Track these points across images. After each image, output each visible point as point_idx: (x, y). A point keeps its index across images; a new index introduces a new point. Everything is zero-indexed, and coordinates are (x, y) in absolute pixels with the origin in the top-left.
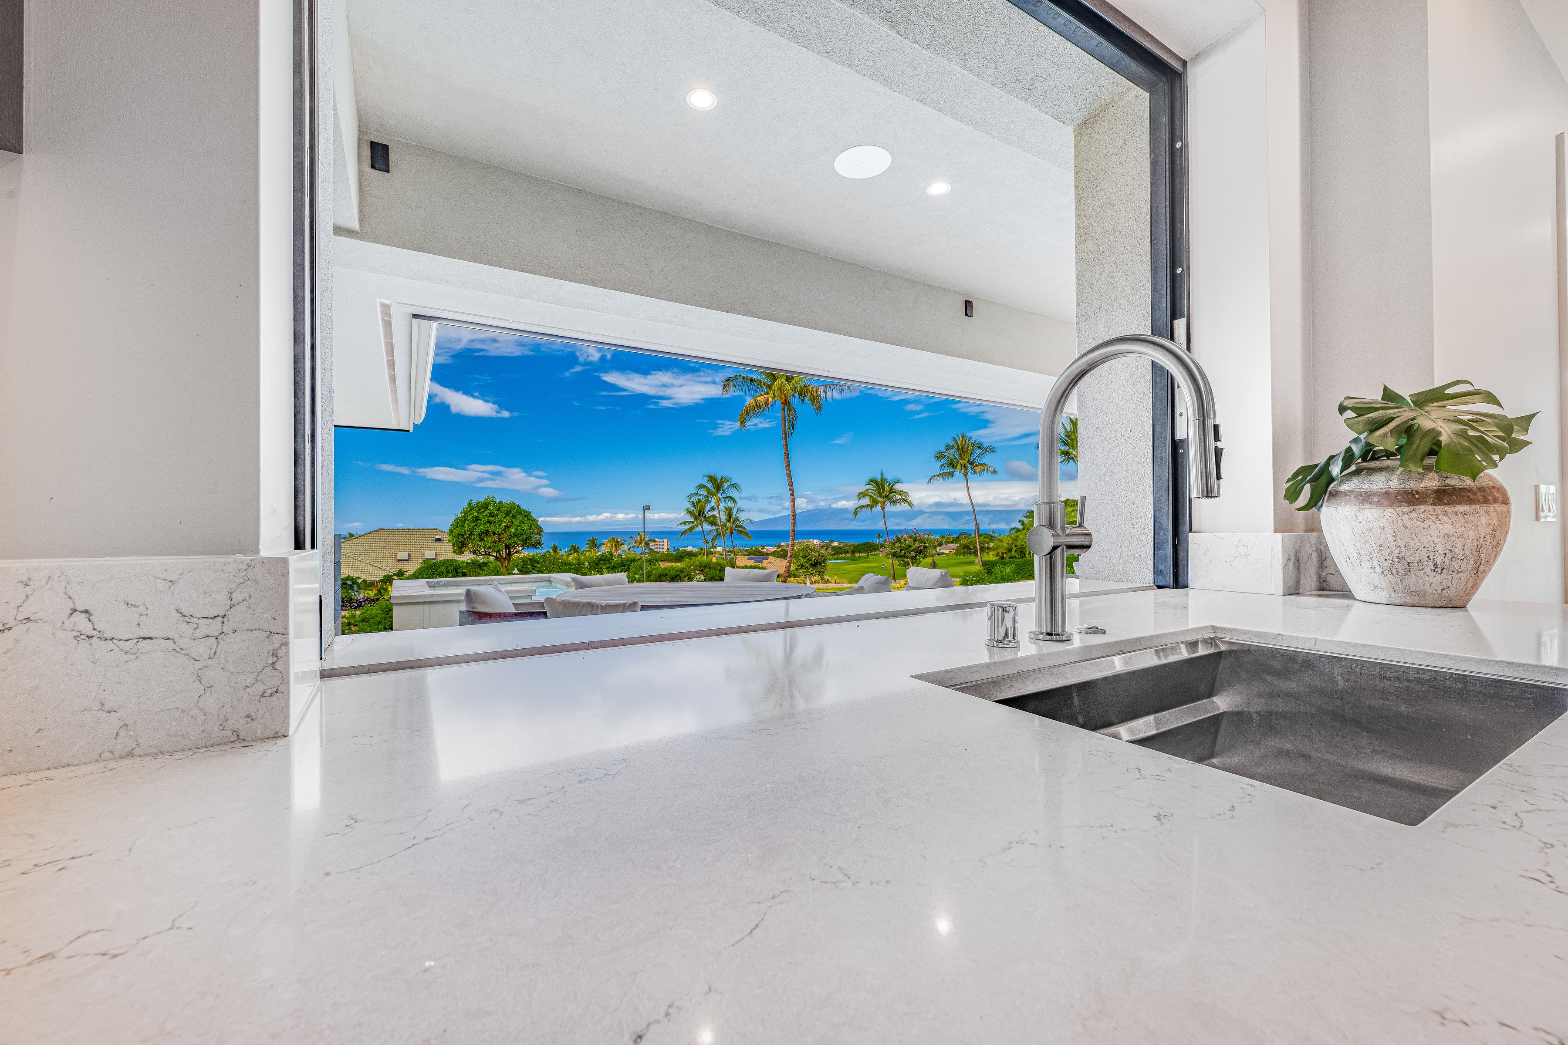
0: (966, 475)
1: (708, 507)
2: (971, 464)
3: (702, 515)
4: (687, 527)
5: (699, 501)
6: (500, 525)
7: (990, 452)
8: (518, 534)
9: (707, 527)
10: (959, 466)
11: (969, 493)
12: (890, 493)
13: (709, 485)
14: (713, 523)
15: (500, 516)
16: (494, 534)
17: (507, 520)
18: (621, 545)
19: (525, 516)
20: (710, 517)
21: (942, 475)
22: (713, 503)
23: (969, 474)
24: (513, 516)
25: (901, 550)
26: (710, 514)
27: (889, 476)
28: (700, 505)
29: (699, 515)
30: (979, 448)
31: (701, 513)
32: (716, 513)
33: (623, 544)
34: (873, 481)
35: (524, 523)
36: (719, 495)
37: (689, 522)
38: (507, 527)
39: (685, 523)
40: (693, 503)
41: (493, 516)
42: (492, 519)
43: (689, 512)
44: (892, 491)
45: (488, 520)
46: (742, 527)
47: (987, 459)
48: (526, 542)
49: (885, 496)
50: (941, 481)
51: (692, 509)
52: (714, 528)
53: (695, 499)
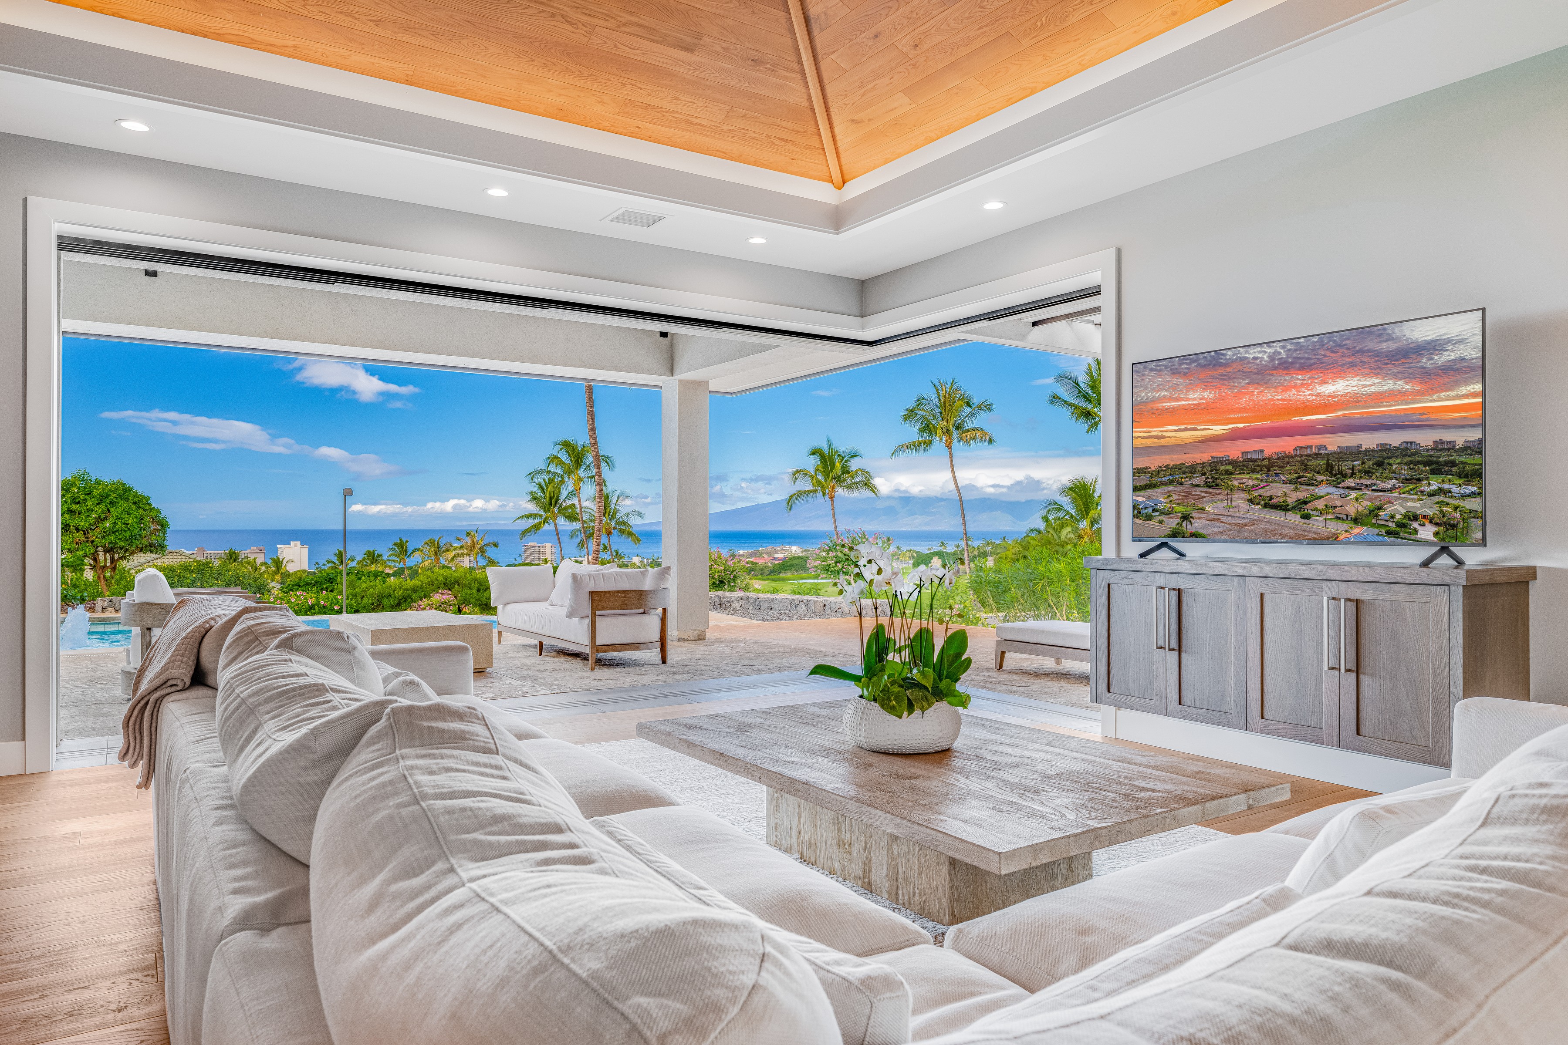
0: (949, 446)
1: (564, 494)
2: (958, 428)
3: (556, 504)
4: (531, 522)
5: (551, 481)
6: (88, 516)
7: (984, 411)
8: (117, 531)
9: (564, 524)
10: (939, 431)
11: (953, 474)
12: (843, 473)
13: (564, 457)
14: (573, 518)
15: (89, 503)
16: (78, 530)
17: (99, 509)
18: (444, 551)
19: (135, 503)
20: (567, 508)
21: (913, 446)
22: (570, 486)
23: (955, 441)
24: (112, 503)
25: (836, 563)
26: (569, 502)
27: (842, 447)
28: (550, 487)
29: (551, 504)
30: (968, 405)
31: (553, 502)
32: (575, 501)
33: (447, 550)
34: (814, 452)
35: (129, 514)
36: (581, 473)
37: (535, 516)
38: (99, 519)
39: (528, 516)
40: (540, 485)
41: (79, 503)
42: (75, 507)
43: (534, 499)
44: (845, 471)
45: (68, 508)
46: (625, 523)
47: (981, 420)
48: (132, 542)
49: (835, 478)
50: (912, 454)
51: (539, 493)
52: (577, 525)
53: (539, 479)
